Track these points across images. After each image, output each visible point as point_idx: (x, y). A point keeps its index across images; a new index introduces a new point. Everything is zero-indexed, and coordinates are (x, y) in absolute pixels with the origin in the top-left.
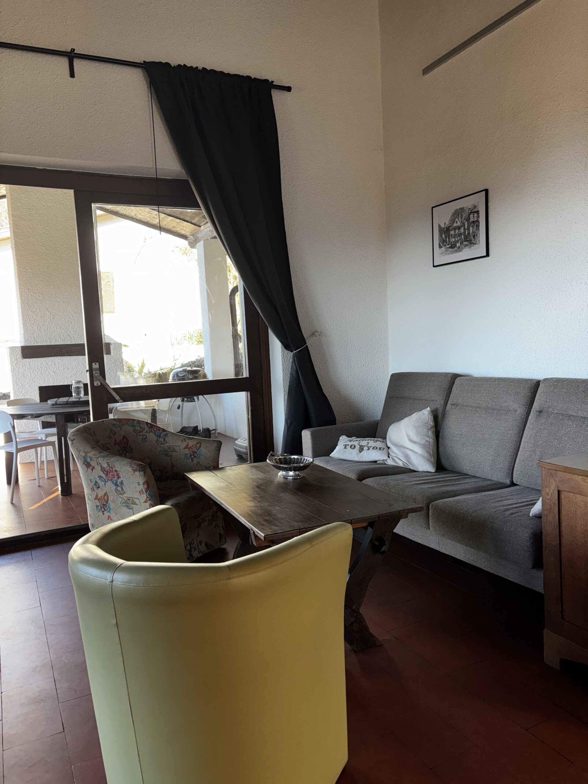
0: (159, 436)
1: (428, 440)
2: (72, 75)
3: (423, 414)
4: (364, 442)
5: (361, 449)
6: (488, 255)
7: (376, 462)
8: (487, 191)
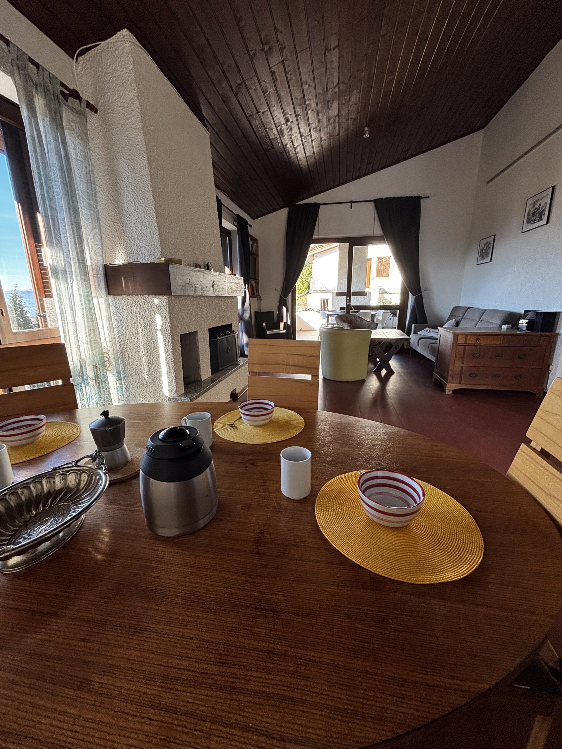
2: (351, 208)
3: (452, 321)
4: (431, 330)
5: (430, 332)
6: (491, 261)
8: (495, 236)
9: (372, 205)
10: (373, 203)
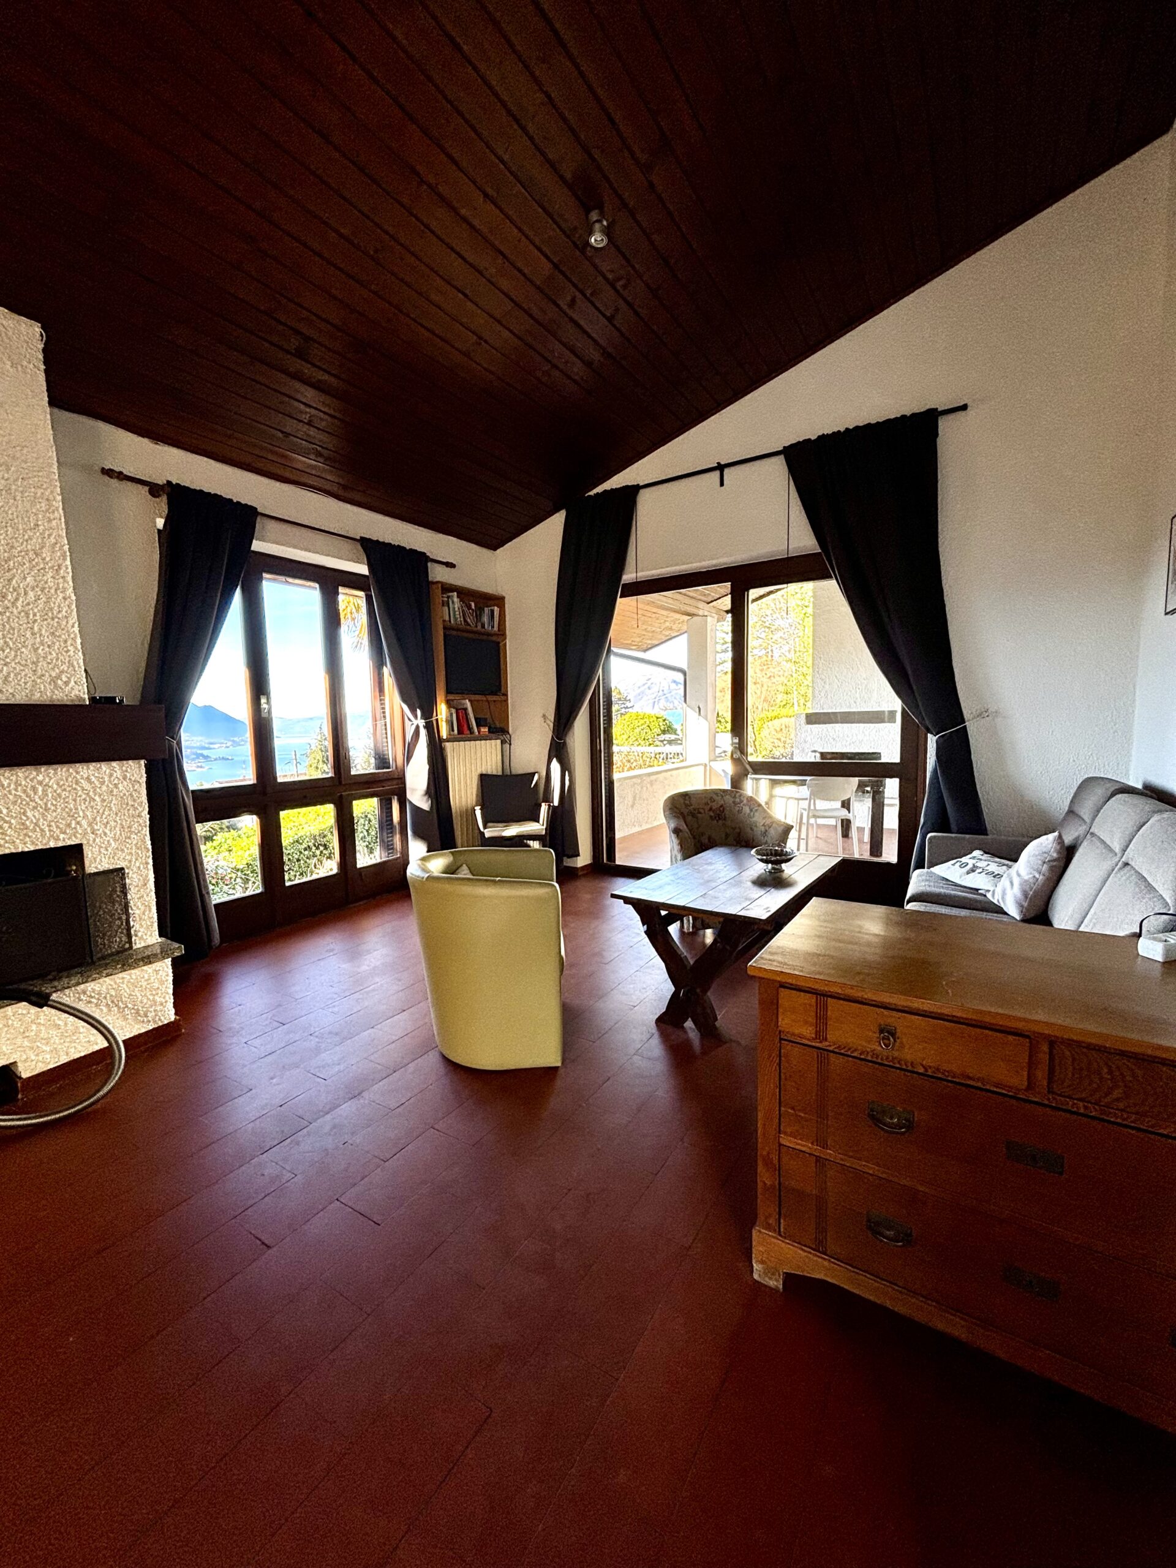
0: (751, 810)
1: (1037, 876)
2: (722, 484)
3: (1047, 839)
4: (983, 862)
5: (973, 869)
7: (977, 890)
9: (779, 465)
10: (782, 457)
